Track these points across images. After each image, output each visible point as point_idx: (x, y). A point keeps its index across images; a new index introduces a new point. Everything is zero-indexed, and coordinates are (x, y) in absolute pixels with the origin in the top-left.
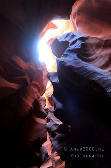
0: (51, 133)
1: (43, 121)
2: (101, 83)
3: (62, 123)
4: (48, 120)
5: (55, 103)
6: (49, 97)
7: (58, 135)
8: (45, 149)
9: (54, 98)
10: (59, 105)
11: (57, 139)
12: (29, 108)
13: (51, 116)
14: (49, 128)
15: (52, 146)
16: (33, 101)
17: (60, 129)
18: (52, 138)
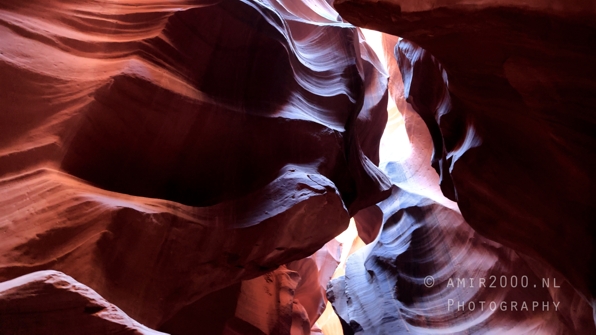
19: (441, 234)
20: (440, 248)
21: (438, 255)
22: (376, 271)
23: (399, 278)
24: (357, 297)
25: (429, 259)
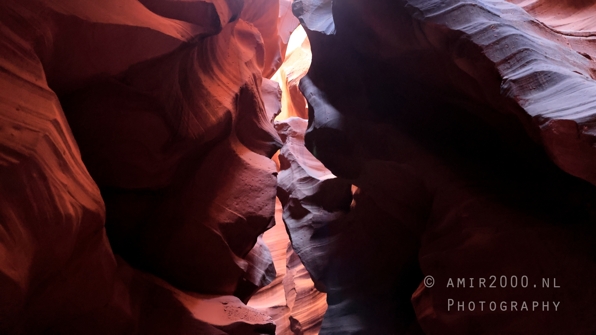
0: (291, 204)
1: (264, 164)
2: (486, 43)
3: (331, 176)
4: (285, 163)
5: (313, 105)
6: (294, 83)
7: (314, 213)
8: (265, 253)
9: (311, 89)
10: (327, 113)
11: (309, 227)
12: (221, 113)
13: (294, 148)
14: (285, 189)
15: (291, 246)
17: (323, 195)
18: (292, 221)
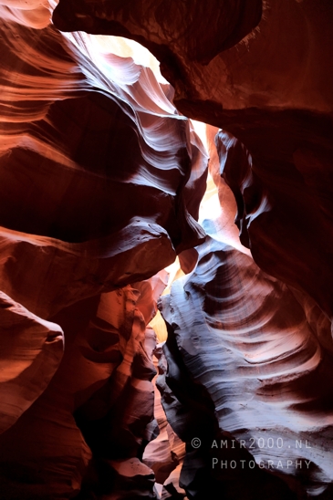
0: (165, 395)
7: (177, 401)
9: (167, 352)
11: (174, 408)
16: (131, 360)
18: (166, 404)
19: (237, 270)
20: (236, 279)
21: (234, 284)
22: (191, 292)
23: (206, 298)
24: (178, 308)
25: (227, 286)
